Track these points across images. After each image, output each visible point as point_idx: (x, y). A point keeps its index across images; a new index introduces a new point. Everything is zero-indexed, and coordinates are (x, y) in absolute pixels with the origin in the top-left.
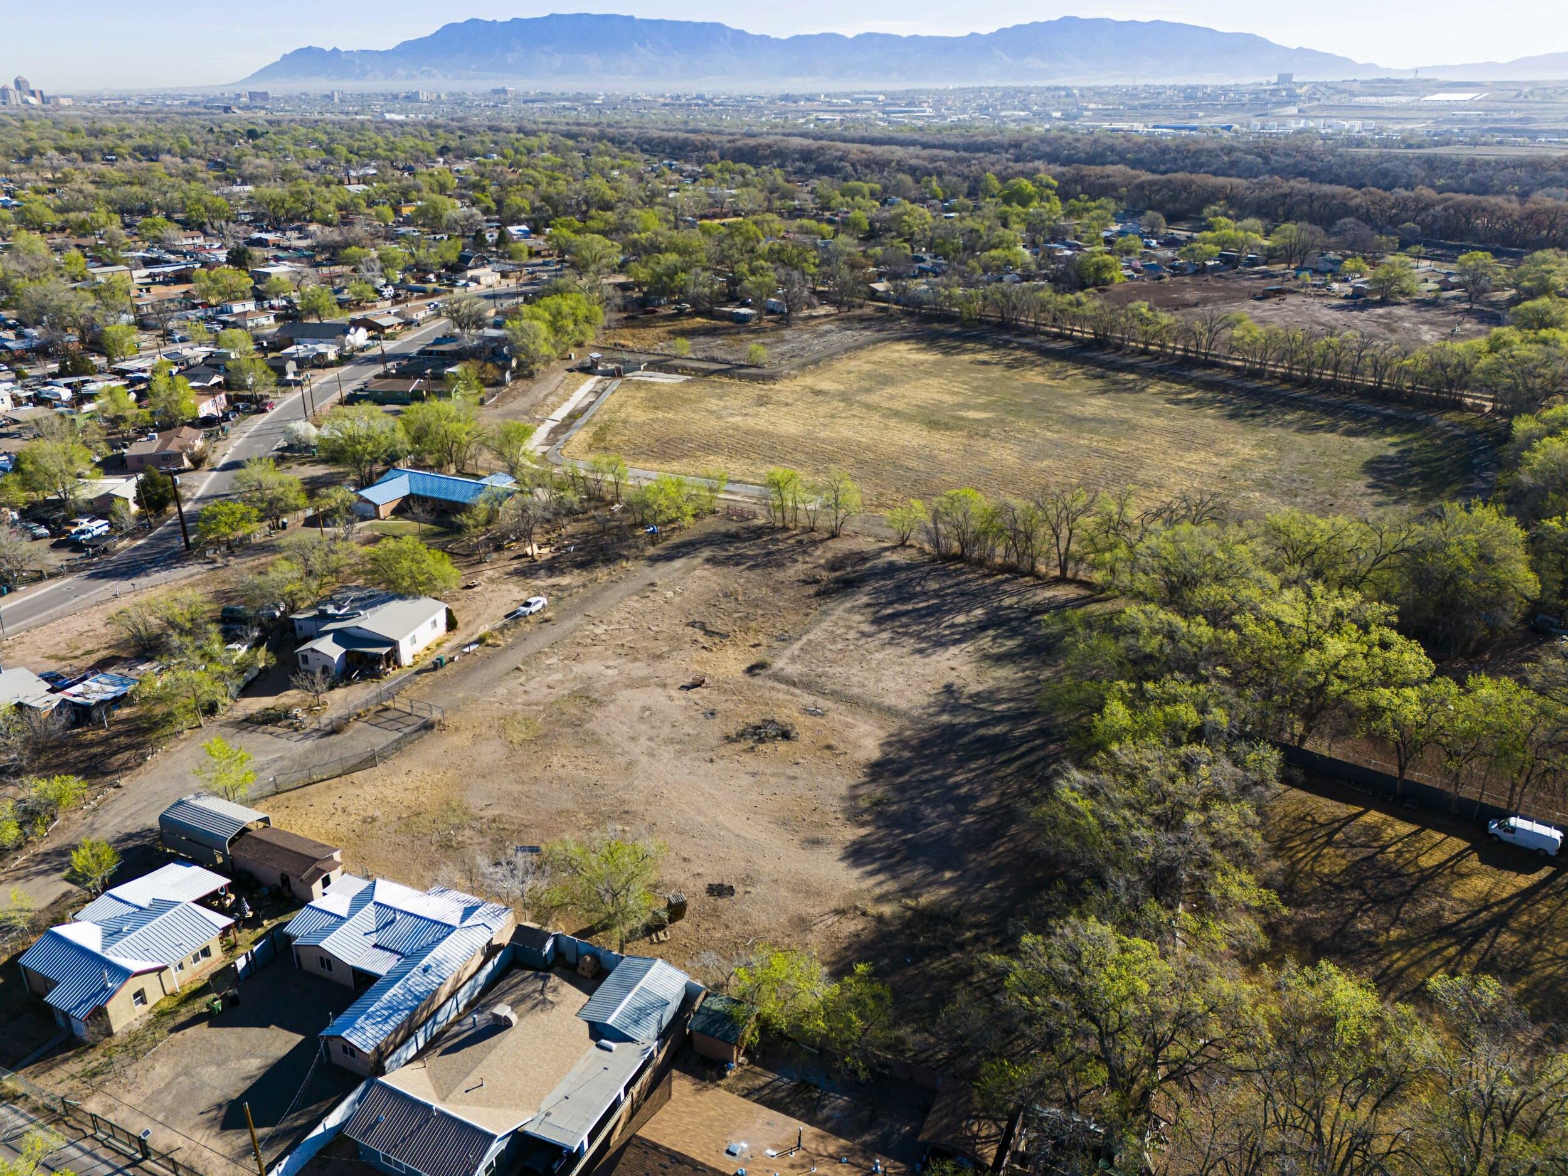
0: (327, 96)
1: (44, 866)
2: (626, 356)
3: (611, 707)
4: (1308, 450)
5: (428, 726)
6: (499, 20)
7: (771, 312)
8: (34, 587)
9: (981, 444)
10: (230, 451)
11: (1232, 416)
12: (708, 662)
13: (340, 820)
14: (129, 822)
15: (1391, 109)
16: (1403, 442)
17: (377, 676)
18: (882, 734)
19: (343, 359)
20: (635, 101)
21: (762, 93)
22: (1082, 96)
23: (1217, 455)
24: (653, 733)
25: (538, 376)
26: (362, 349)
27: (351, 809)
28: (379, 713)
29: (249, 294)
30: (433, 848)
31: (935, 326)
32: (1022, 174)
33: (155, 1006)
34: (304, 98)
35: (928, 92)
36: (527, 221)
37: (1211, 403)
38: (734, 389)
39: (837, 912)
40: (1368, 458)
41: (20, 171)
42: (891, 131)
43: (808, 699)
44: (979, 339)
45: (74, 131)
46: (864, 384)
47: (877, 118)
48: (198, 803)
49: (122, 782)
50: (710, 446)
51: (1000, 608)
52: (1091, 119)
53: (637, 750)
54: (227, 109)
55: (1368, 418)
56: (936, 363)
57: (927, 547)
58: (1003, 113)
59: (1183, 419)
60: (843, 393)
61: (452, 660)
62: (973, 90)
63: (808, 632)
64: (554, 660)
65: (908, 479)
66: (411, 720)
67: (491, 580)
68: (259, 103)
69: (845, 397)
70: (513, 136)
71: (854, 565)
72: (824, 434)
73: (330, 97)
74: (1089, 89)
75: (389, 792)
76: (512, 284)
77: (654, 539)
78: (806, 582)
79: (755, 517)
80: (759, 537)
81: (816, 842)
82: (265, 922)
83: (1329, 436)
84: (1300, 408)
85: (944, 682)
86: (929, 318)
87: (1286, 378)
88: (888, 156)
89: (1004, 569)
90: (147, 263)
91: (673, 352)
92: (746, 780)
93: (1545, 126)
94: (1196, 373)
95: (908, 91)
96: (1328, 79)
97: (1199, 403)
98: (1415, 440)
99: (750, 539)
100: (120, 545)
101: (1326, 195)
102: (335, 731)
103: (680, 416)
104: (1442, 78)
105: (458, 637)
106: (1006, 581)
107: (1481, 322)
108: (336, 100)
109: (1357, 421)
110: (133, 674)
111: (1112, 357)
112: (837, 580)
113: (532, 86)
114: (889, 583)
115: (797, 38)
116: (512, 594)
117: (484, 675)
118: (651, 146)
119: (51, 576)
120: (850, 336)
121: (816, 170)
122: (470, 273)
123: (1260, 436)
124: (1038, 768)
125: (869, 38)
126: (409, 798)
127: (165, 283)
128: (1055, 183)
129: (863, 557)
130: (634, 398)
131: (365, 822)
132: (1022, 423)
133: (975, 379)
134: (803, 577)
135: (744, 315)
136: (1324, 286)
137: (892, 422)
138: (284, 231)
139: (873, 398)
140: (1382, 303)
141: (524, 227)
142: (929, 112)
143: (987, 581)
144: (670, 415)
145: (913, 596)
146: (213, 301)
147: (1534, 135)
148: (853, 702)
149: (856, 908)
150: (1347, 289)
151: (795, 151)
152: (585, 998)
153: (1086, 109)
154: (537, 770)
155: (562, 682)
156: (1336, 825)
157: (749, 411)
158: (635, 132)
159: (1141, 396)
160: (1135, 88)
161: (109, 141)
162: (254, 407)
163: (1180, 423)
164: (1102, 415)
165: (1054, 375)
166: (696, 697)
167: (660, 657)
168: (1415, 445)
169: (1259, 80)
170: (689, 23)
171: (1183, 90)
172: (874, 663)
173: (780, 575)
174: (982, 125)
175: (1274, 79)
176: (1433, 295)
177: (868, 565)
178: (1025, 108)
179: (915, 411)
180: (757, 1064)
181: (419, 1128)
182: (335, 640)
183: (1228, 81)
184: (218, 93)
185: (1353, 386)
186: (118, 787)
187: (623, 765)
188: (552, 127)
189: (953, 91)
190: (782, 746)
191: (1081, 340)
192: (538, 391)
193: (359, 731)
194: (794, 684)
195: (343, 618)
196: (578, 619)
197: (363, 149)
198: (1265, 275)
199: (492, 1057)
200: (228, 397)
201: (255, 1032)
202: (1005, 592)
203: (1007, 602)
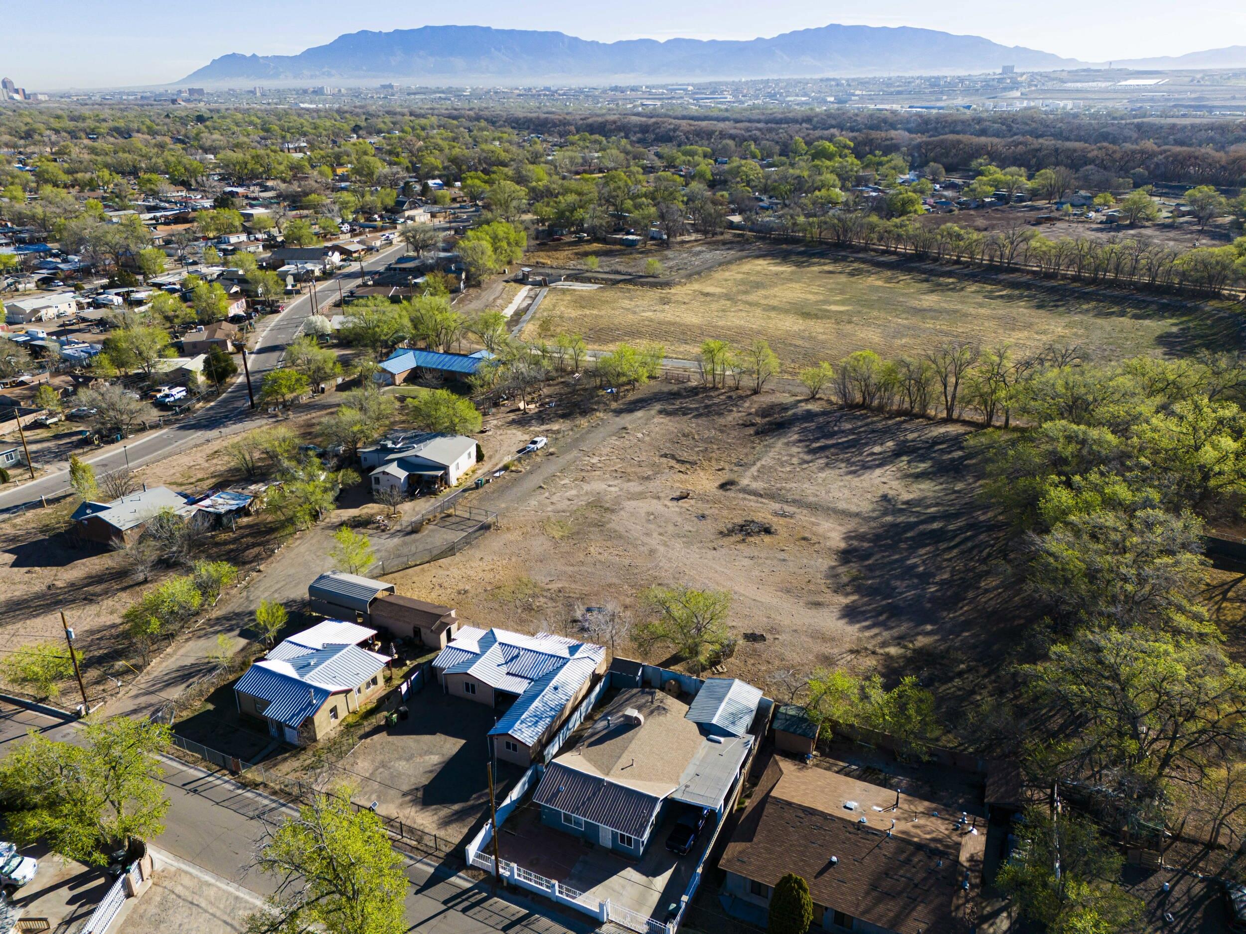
0: (251, 92)
1: (217, 628)
2: (549, 271)
3: (622, 513)
4: (1109, 329)
5: (486, 527)
6: (385, 31)
7: (653, 238)
8: (140, 435)
9: (848, 328)
10: (260, 340)
11: (1039, 307)
12: (686, 481)
13: (440, 592)
14: (276, 595)
15: (1094, 92)
16: (1181, 323)
17: (434, 493)
18: (843, 529)
19: (327, 275)
20: (496, 93)
21: (595, 86)
22: (849, 85)
23: (1037, 333)
24: (661, 530)
25: (484, 286)
26: (340, 268)
27: (446, 584)
28: (445, 518)
29: (240, 229)
30: (519, 611)
31: (784, 246)
32: (822, 138)
33: (343, 720)
34: (232, 93)
35: (726, 84)
36: (440, 177)
37: (1020, 297)
38: (638, 293)
39: (852, 652)
40: (1157, 334)
41: (25, 146)
42: (702, 112)
43: (776, 506)
44: (822, 255)
45: (58, 117)
46: (741, 288)
47: (689, 103)
48: (336, 576)
49: (262, 567)
50: (633, 333)
51: (906, 441)
52: (857, 102)
53: (654, 541)
54: (174, 101)
55: (1148, 306)
56: (792, 273)
57: (834, 399)
58: (789, 99)
59: (1001, 309)
60: (726, 294)
61: (488, 481)
62: (762, 81)
63: (759, 459)
64: (566, 481)
65: (799, 353)
66: (470, 523)
67: (498, 427)
68: (196, 96)
69: (728, 297)
70: (407, 118)
71: (779, 413)
72: (721, 323)
73: (253, 92)
74: (853, 80)
75: (471, 573)
76: (440, 221)
77: (615, 397)
78: (745, 425)
79: (689, 380)
80: (697, 394)
81: (818, 604)
82: (408, 662)
83: (1121, 319)
84: (1092, 300)
85: (880, 493)
86: (778, 241)
87: (1075, 279)
88: (712, 128)
89: (899, 413)
90: (150, 209)
91: (585, 267)
92: (747, 562)
93: (1216, 103)
94: (1003, 277)
95: (710, 83)
96: (1042, 70)
97: (1010, 298)
98: (1190, 321)
99: (689, 397)
100: (198, 406)
101: (1069, 150)
102: (415, 531)
103: (603, 313)
104: (1131, 68)
105: (486, 467)
106: (905, 421)
107: (1213, 239)
108: (258, 94)
109: (1140, 309)
110: (246, 492)
111: (932, 266)
112: (770, 423)
113: (414, 82)
114: (812, 425)
115: (620, 43)
116: (517, 437)
117: (517, 491)
118: (519, 124)
119: (152, 427)
120: (719, 254)
121: (655, 140)
122: (407, 214)
123: (1067, 320)
124: (975, 552)
125: (676, 43)
126: (489, 576)
127: (166, 224)
128: (852, 144)
129: (784, 408)
130: (562, 300)
131: (459, 593)
132: (875, 313)
133: (828, 283)
134: (741, 422)
135: (633, 241)
136: (1082, 215)
137: (773, 314)
138: (248, 187)
139: (752, 297)
140: (1132, 226)
141: (438, 181)
142: (730, 98)
143: (890, 422)
144: (595, 312)
145: (832, 435)
146: (211, 235)
147: (1211, 109)
148: (814, 508)
149: (866, 649)
150: (1101, 217)
151: (635, 126)
152: (686, 707)
153: (854, 95)
154: (581, 556)
155: (577, 496)
156: (1226, 587)
157: (656, 308)
158: (504, 114)
159: (962, 293)
160: (890, 79)
161: (90, 123)
162: (268, 309)
163: (1001, 312)
164: (937, 307)
165: (889, 280)
166: (686, 505)
167: (648, 478)
168: (1191, 325)
169: (987, 72)
170: (535, 32)
171: (929, 79)
172: (820, 481)
173: (721, 421)
174: (775, 107)
175: (999, 71)
176: (1170, 220)
177: (790, 413)
178: (805, 95)
179: (788, 307)
180: (827, 756)
181: (594, 794)
182: (399, 466)
183: (962, 73)
184: (162, 90)
185: (1131, 283)
186: (259, 571)
187: (647, 552)
188: (436, 112)
189: (747, 83)
190: (767, 539)
191: (905, 255)
192: (488, 296)
193: (432, 531)
194: (761, 496)
195: (400, 450)
196: (575, 453)
197: (292, 128)
198: (1033, 208)
199: (633, 746)
200: (247, 302)
201: (427, 738)
202: (906, 430)
203: (911, 436)
